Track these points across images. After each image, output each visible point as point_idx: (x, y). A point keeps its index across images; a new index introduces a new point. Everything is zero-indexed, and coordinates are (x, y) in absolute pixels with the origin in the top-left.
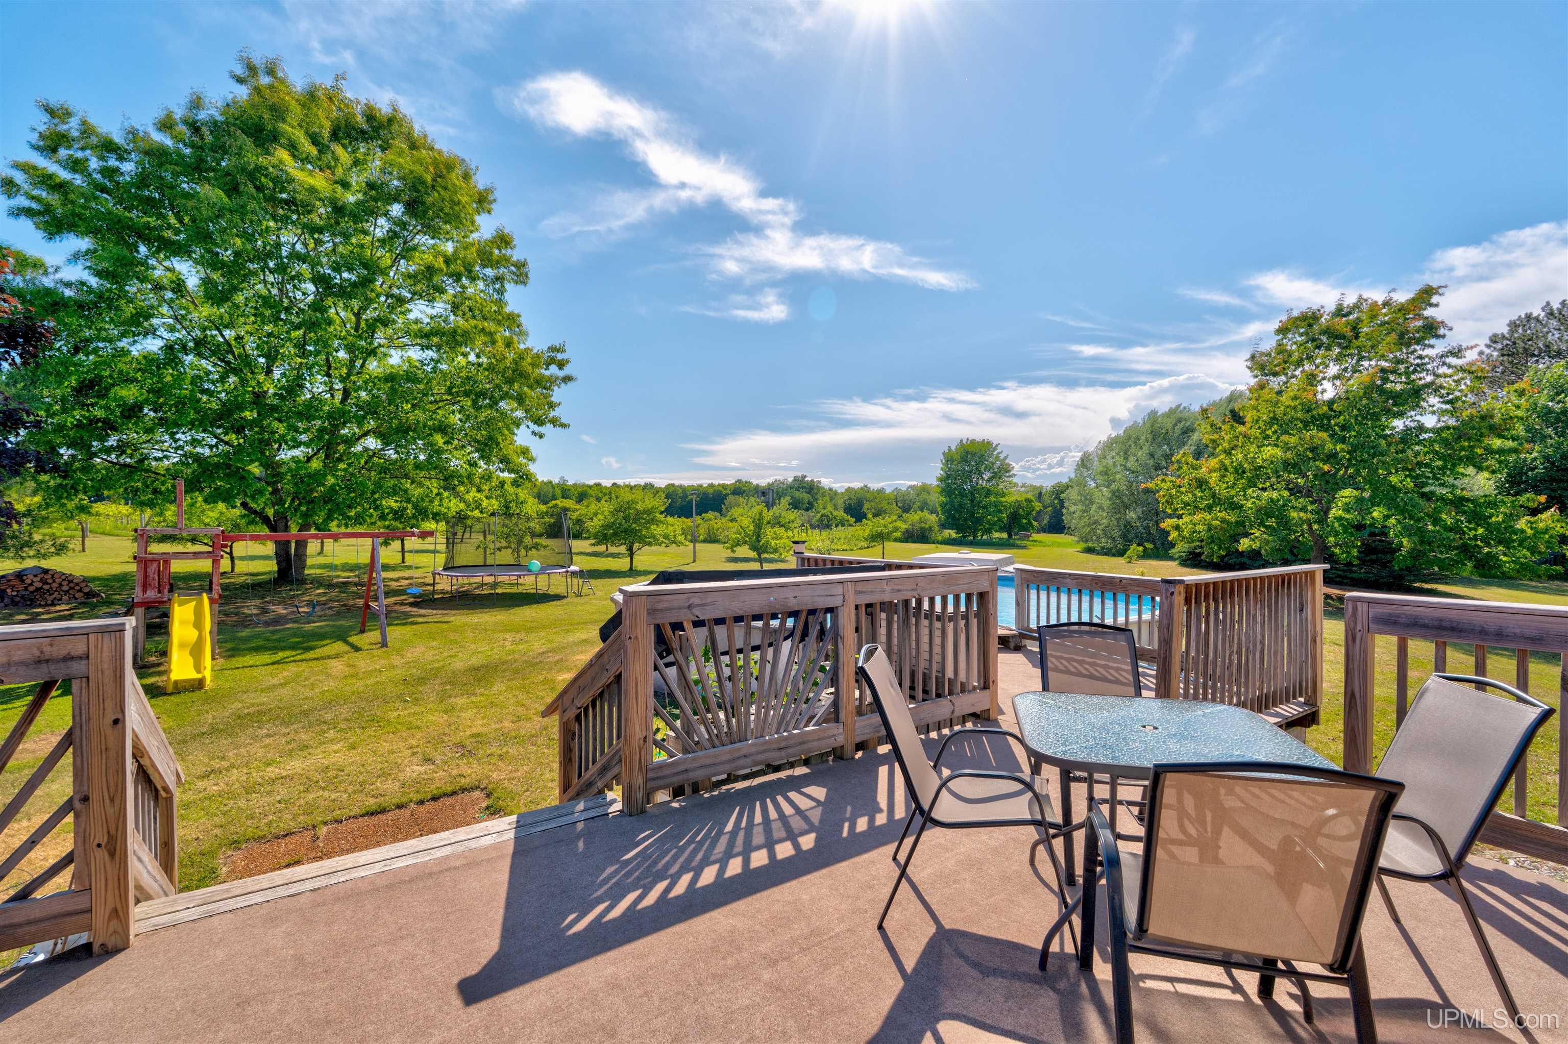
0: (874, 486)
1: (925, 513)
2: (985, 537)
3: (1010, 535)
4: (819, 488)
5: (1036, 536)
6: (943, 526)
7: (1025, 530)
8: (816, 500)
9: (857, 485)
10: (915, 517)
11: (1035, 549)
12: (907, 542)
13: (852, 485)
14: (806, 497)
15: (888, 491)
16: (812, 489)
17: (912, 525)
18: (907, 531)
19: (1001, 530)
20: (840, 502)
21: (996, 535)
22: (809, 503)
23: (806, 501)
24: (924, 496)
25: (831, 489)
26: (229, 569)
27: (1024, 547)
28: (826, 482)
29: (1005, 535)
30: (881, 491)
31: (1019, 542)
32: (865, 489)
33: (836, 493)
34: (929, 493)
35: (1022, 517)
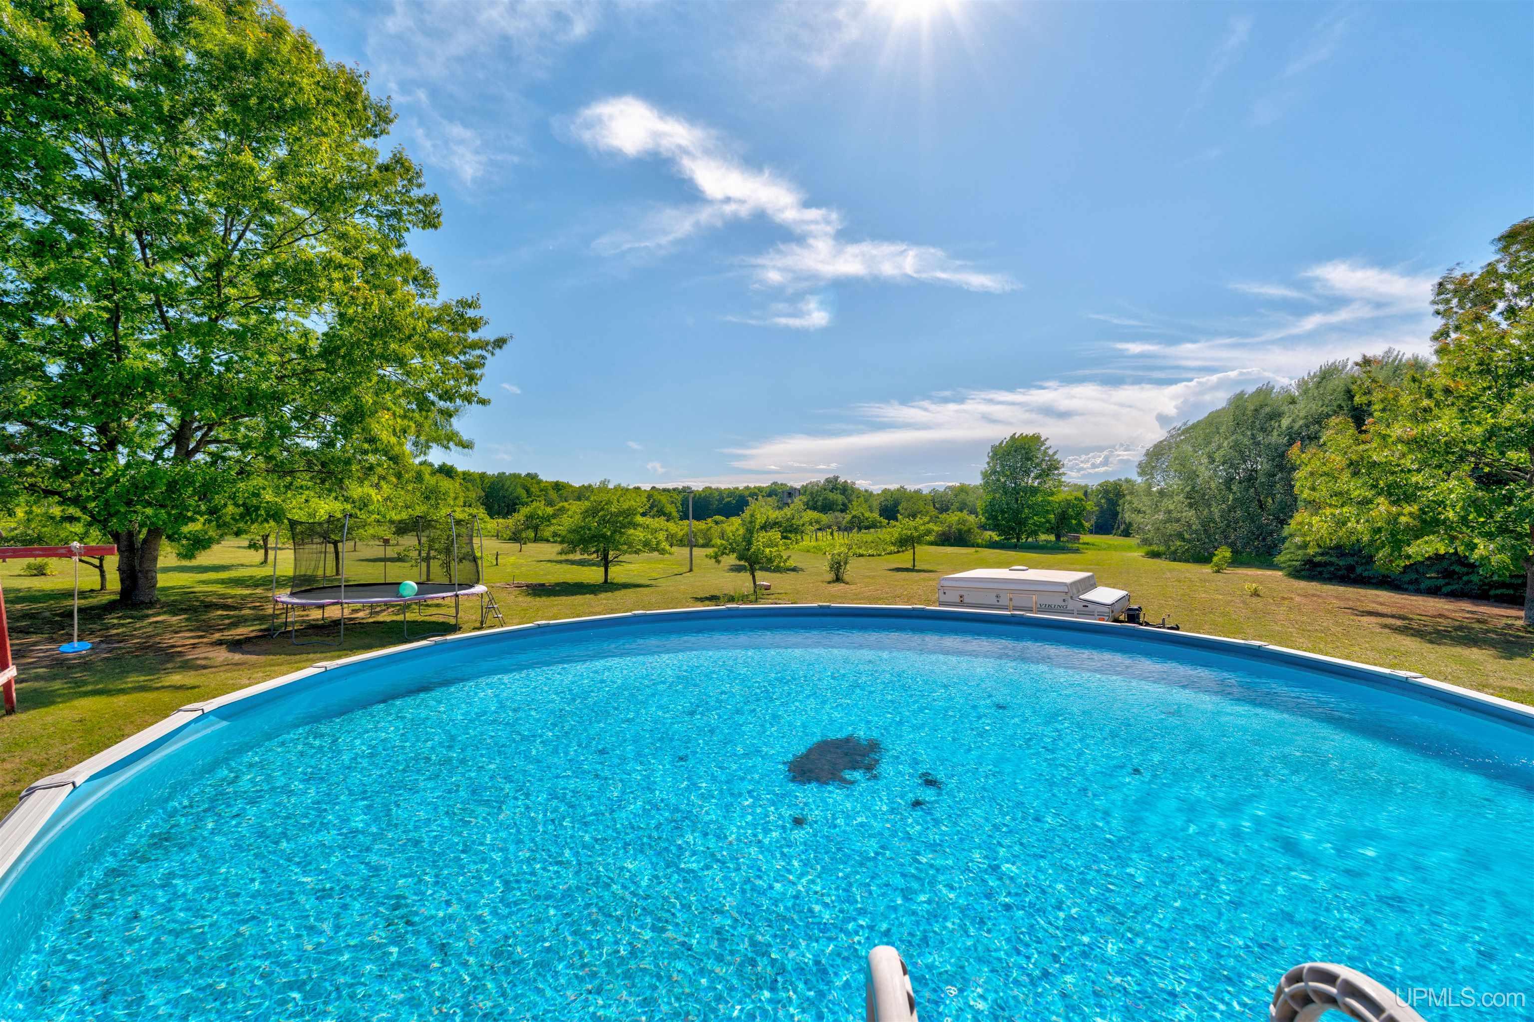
0: (911, 487)
1: (964, 515)
2: (1030, 540)
3: (1058, 537)
4: (853, 490)
5: (1086, 538)
6: (983, 527)
7: (1077, 532)
8: (850, 501)
9: (893, 487)
10: (953, 518)
11: (1090, 552)
12: (943, 545)
13: (887, 487)
14: (840, 498)
15: (925, 491)
16: (846, 490)
17: (950, 527)
18: (944, 534)
19: (1048, 531)
20: (875, 504)
21: (1043, 537)
22: (844, 504)
23: (840, 502)
24: (963, 496)
25: (866, 491)
26: (98, 587)
27: (1077, 551)
28: (862, 484)
29: (1052, 538)
30: (918, 492)
31: (1070, 545)
32: (901, 490)
33: (871, 494)
34: (967, 493)
35: (1072, 517)
